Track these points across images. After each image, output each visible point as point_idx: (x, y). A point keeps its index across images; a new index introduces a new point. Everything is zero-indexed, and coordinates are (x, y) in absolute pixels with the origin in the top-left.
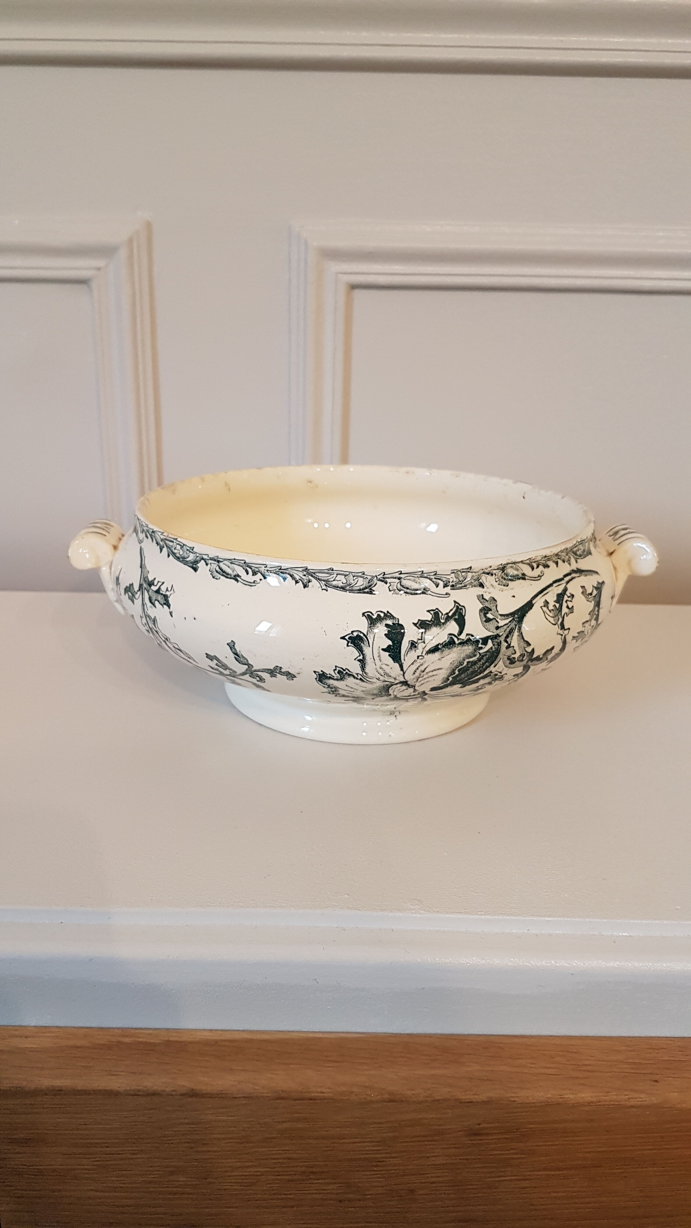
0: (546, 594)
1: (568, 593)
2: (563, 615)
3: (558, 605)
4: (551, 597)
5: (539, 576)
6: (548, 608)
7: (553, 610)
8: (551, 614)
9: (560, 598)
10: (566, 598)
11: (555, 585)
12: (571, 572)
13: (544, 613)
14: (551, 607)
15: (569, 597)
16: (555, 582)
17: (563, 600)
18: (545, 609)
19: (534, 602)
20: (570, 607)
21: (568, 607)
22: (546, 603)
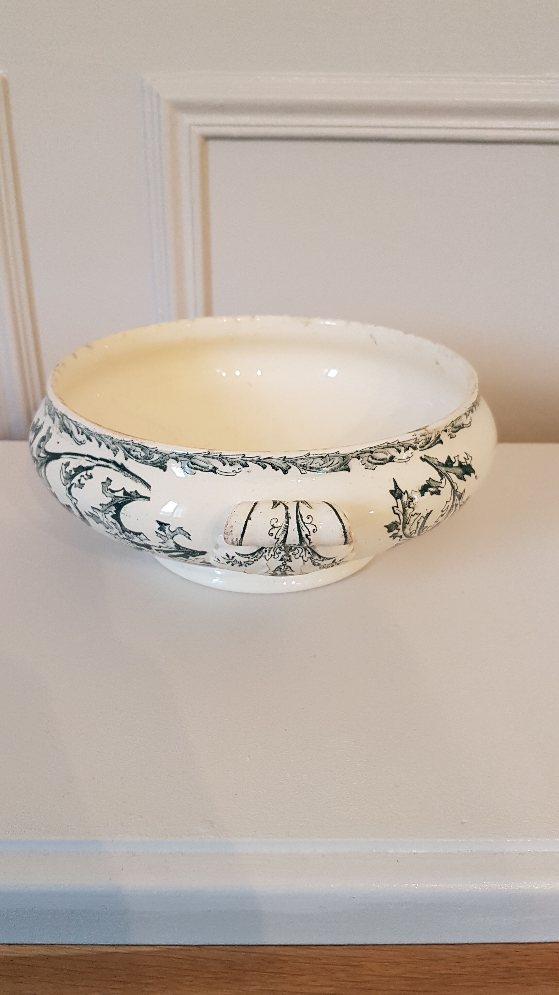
0: (74, 458)
1: (89, 472)
2: (72, 483)
3: (73, 473)
4: (75, 463)
5: (81, 442)
6: (66, 468)
7: (67, 473)
8: (64, 475)
9: (80, 469)
10: (84, 473)
11: (86, 458)
12: (112, 461)
13: (61, 470)
14: (68, 470)
15: (86, 475)
16: (88, 456)
17: (80, 473)
18: (64, 467)
19: (62, 456)
20: (82, 482)
21: (79, 481)
22: (67, 464)
